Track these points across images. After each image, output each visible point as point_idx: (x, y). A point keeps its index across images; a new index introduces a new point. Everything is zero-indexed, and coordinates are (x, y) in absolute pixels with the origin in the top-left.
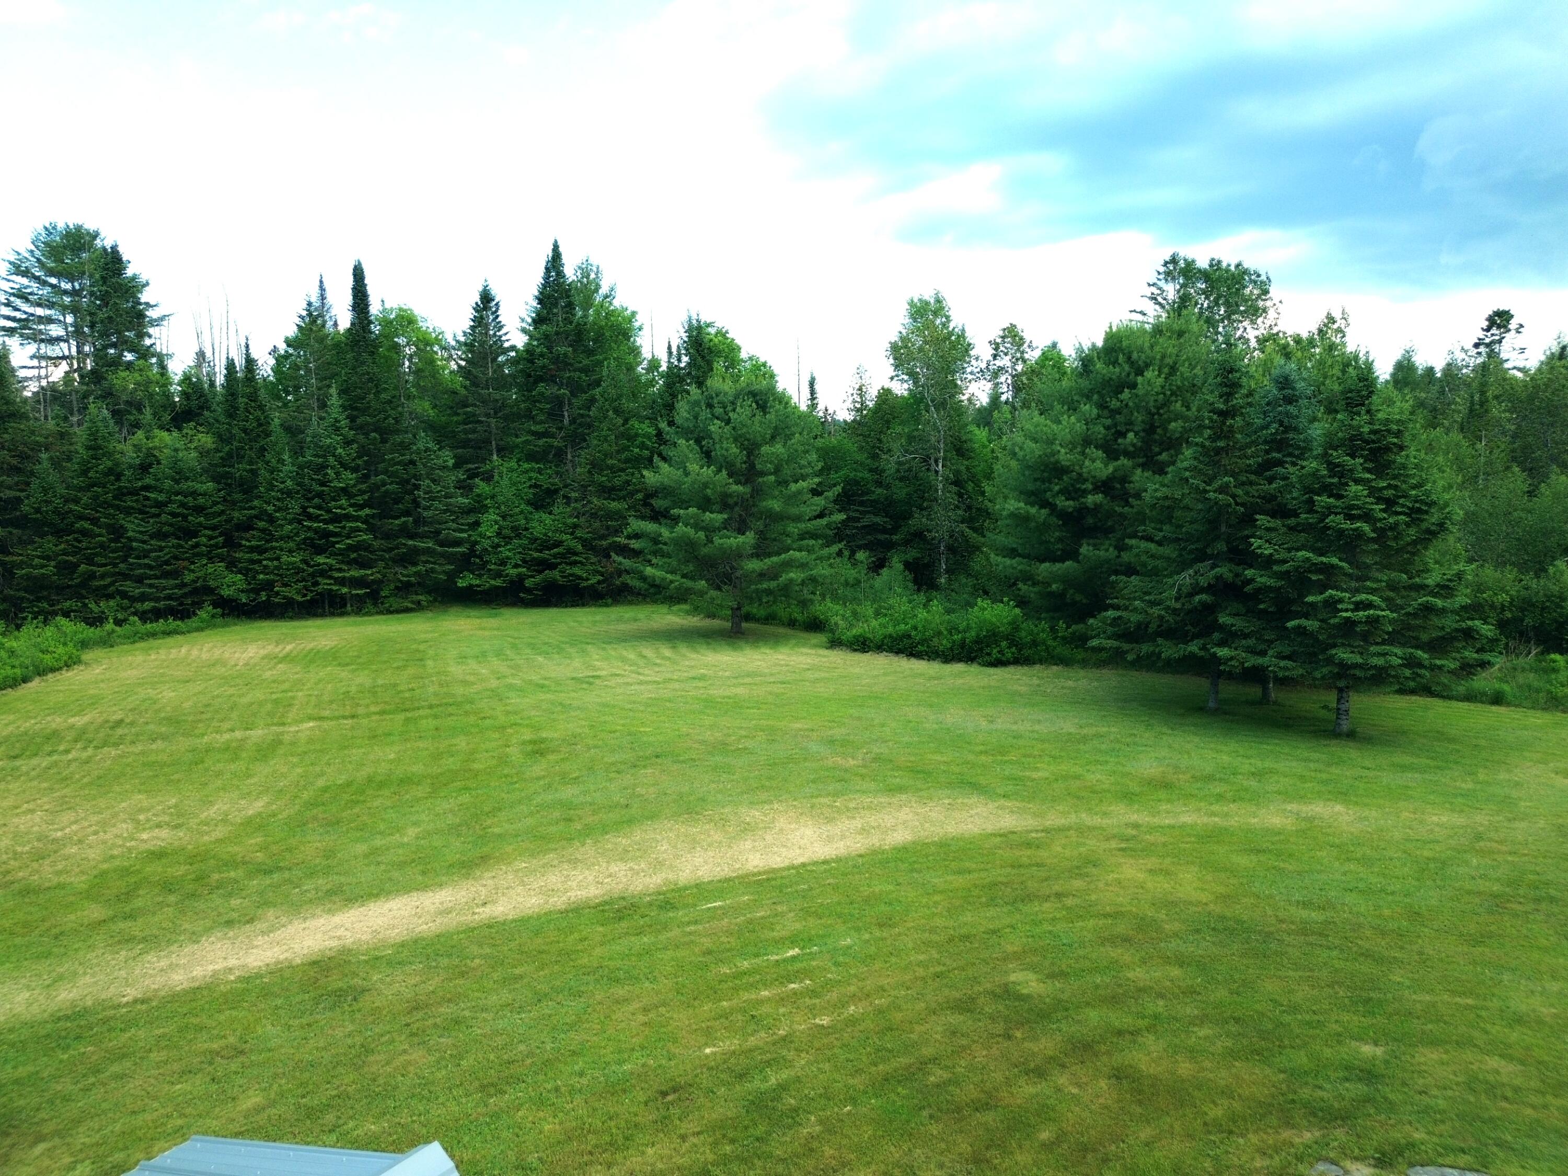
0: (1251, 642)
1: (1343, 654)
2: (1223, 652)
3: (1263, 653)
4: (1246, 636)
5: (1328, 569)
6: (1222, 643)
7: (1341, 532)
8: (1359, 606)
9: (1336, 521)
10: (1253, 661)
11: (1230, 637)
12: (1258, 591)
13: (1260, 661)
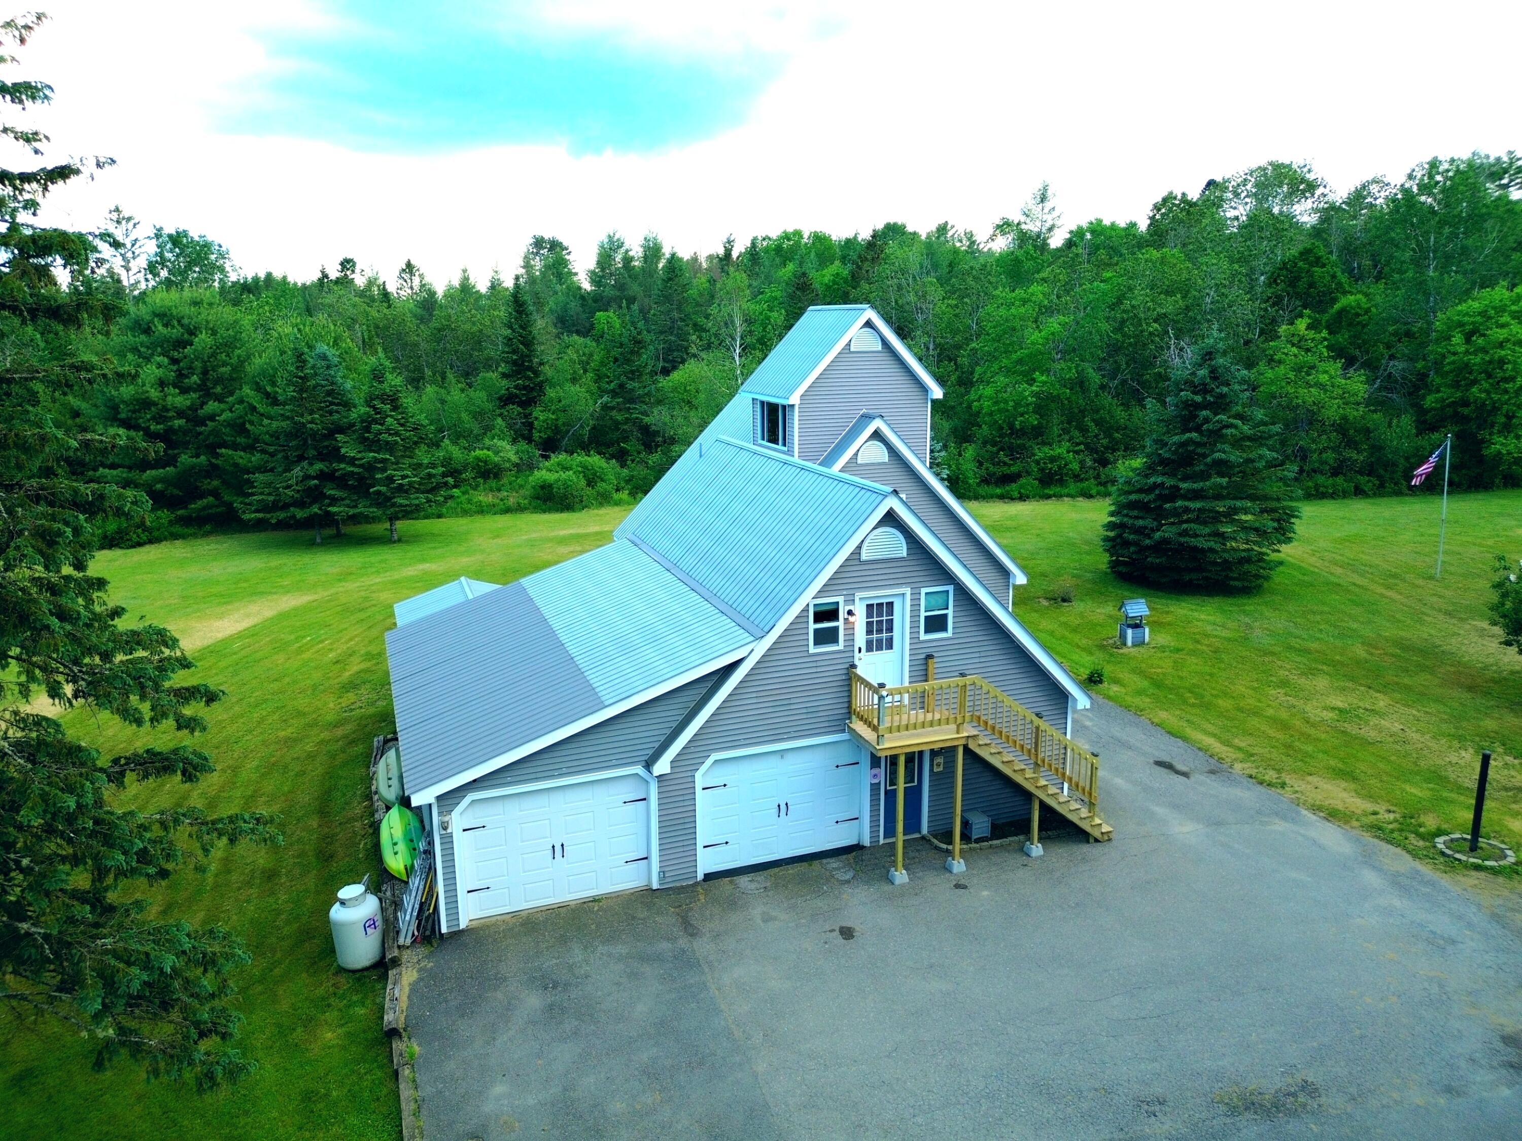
0: (347, 502)
1: (400, 501)
2: (334, 509)
3: (356, 507)
4: (343, 499)
5: (384, 461)
6: (330, 505)
7: (387, 443)
8: (404, 477)
9: (384, 436)
10: (352, 512)
11: (334, 500)
12: (344, 475)
13: (357, 511)
